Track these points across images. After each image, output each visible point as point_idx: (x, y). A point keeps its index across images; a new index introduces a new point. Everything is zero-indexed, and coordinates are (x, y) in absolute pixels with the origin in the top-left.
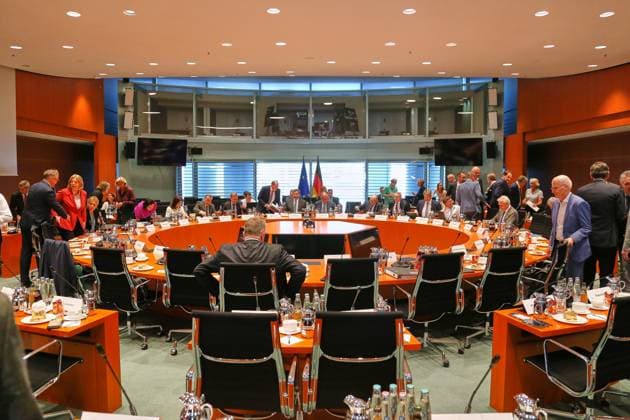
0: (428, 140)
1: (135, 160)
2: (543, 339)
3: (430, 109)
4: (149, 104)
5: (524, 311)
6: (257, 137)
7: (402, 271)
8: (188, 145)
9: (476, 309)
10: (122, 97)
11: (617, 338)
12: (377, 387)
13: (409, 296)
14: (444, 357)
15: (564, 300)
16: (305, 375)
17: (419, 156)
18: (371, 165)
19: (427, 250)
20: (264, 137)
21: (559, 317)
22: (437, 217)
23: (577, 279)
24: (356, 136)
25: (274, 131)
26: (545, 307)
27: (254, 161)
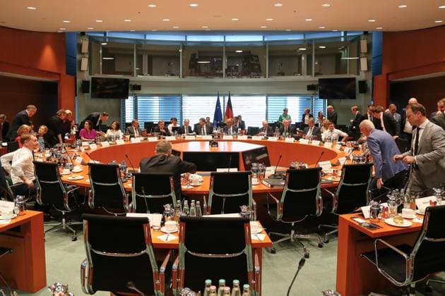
0: (313, 79)
1: (90, 94)
2: (375, 239)
3: (315, 55)
4: (101, 52)
5: (362, 216)
6: (183, 77)
7: (275, 182)
8: (130, 83)
9: (333, 212)
10: (80, 46)
11: (432, 240)
12: (208, 282)
13: (278, 201)
14: (305, 250)
15: (396, 207)
16: (175, 266)
17: (306, 92)
18: (270, 98)
19: (297, 165)
20: (189, 77)
21: (390, 221)
22: (315, 139)
23: (408, 190)
24: (259, 76)
25: (196, 72)
26: (378, 213)
27: (180, 95)
